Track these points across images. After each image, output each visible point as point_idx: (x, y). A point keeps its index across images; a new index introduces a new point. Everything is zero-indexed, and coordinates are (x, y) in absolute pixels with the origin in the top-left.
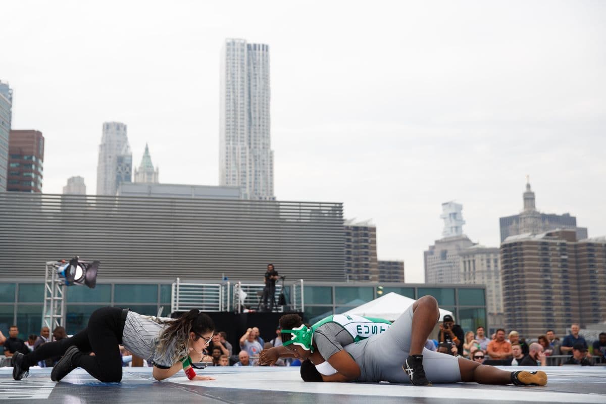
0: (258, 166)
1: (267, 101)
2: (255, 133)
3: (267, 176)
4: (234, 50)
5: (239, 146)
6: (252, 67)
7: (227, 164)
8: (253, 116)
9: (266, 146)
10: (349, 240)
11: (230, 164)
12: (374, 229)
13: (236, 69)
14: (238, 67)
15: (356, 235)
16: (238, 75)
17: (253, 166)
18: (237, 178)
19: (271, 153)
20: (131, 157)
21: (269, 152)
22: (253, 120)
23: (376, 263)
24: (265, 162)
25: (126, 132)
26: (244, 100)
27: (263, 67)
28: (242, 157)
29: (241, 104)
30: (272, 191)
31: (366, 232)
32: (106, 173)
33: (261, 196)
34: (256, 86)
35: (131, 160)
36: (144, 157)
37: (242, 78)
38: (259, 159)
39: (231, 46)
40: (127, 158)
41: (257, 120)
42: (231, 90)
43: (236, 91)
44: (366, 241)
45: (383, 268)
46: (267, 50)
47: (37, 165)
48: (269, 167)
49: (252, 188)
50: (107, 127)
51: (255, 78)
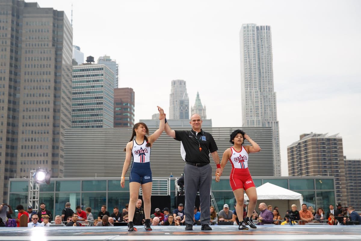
0: (266, 102)
1: (270, 61)
2: (263, 82)
3: (272, 108)
4: (248, 31)
5: (254, 90)
6: (260, 41)
7: (246, 102)
8: (262, 72)
9: (271, 90)
10: (324, 147)
11: (248, 102)
12: (341, 140)
13: (250, 42)
14: (251, 41)
15: (329, 144)
16: (252, 46)
17: (263, 102)
18: (253, 110)
19: (274, 94)
20: (188, 100)
21: (273, 94)
22: (262, 74)
23: (343, 162)
24: (271, 100)
25: (185, 86)
26: (255, 61)
27: (267, 40)
28: (256, 97)
29: (254, 64)
30: (276, 117)
31: (335, 142)
32: (174, 111)
33: (269, 121)
34: (263, 52)
35: (188, 103)
36: (196, 100)
37: (254, 48)
38: (267, 98)
39: (246, 28)
40: (185, 102)
41: (265, 73)
42: (247, 56)
43: (250, 56)
44: (336, 147)
45: (350, 164)
46: (269, 30)
47: (131, 109)
48: (273, 102)
49: (263, 116)
50: (174, 83)
51: (262, 48)
